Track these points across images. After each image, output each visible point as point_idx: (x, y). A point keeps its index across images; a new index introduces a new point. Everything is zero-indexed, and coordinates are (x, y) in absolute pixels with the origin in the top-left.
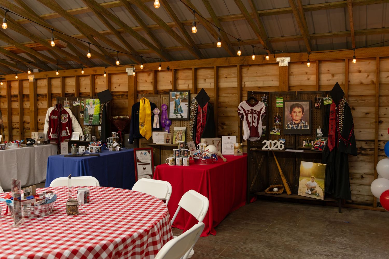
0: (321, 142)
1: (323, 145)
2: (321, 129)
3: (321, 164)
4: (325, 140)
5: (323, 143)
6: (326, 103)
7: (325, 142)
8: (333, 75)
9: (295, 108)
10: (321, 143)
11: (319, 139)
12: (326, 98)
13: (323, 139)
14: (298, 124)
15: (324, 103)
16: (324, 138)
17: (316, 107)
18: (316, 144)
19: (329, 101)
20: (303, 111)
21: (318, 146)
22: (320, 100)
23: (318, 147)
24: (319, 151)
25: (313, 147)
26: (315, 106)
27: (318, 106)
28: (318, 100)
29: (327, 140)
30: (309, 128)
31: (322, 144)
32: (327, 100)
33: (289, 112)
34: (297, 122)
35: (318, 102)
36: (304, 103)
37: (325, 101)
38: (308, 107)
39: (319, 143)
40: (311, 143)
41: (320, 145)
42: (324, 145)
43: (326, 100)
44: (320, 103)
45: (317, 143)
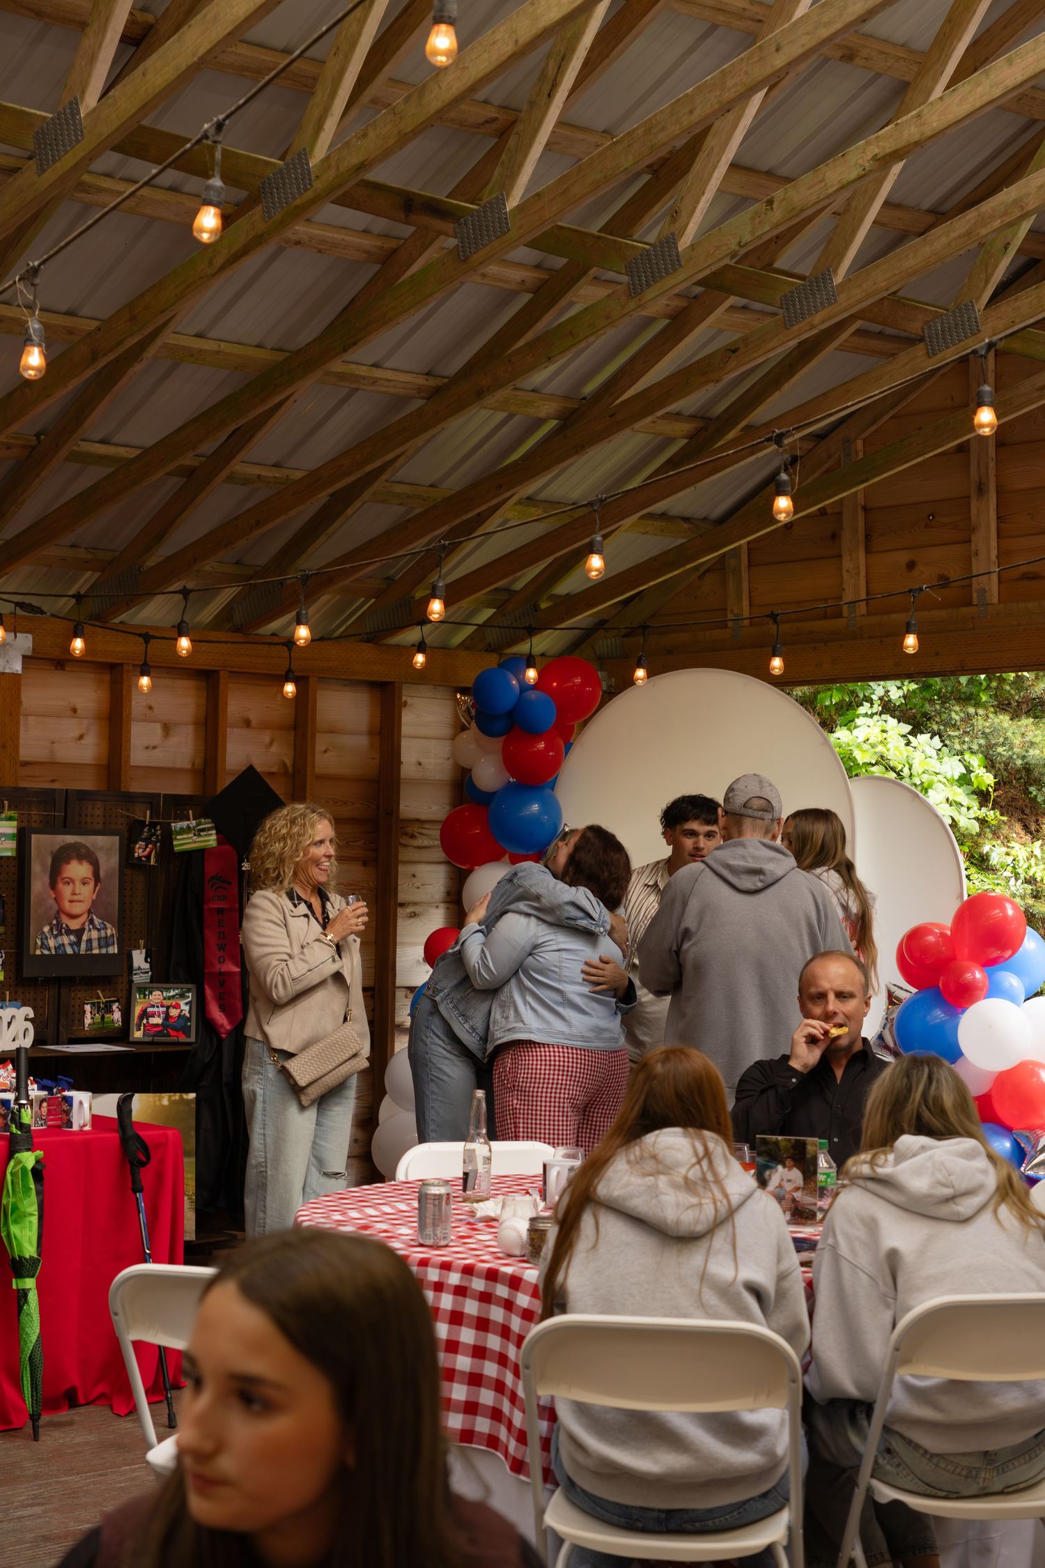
0: (167, 1003)
1: (180, 1016)
2: (146, 953)
3: (177, 1096)
4: (182, 996)
5: (177, 1006)
6: (184, 842)
7: (186, 1004)
8: (167, 729)
9: (68, 863)
10: (168, 1008)
11: (151, 993)
12: (184, 824)
13: (172, 993)
14: (79, 933)
15: (175, 843)
16: (174, 989)
17: (139, 858)
18: (144, 1014)
19: (199, 835)
20: (97, 878)
21: (157, 1020)
22: (159, 832)
23: (157, 1025)
24: (178, 1044)
25: (140, 1029)
26: (136, 855)
27: (148, 857)
28: (149, 830)
29: (190, 994)
30: (116, 946)
31: (174, 1013)
32: (188, 833)
33: (47, 879)
34: (75, 925)
35: (148, 841)
36: (101, 840)
37: (179, 837)
38: (114, 861)
39: (156, 1009)
40: (112, 1012)
41: (167, 1016)
42: (188, 1015)
43: (182, 831)
44: (156, 843)
45: (150, 1010)
